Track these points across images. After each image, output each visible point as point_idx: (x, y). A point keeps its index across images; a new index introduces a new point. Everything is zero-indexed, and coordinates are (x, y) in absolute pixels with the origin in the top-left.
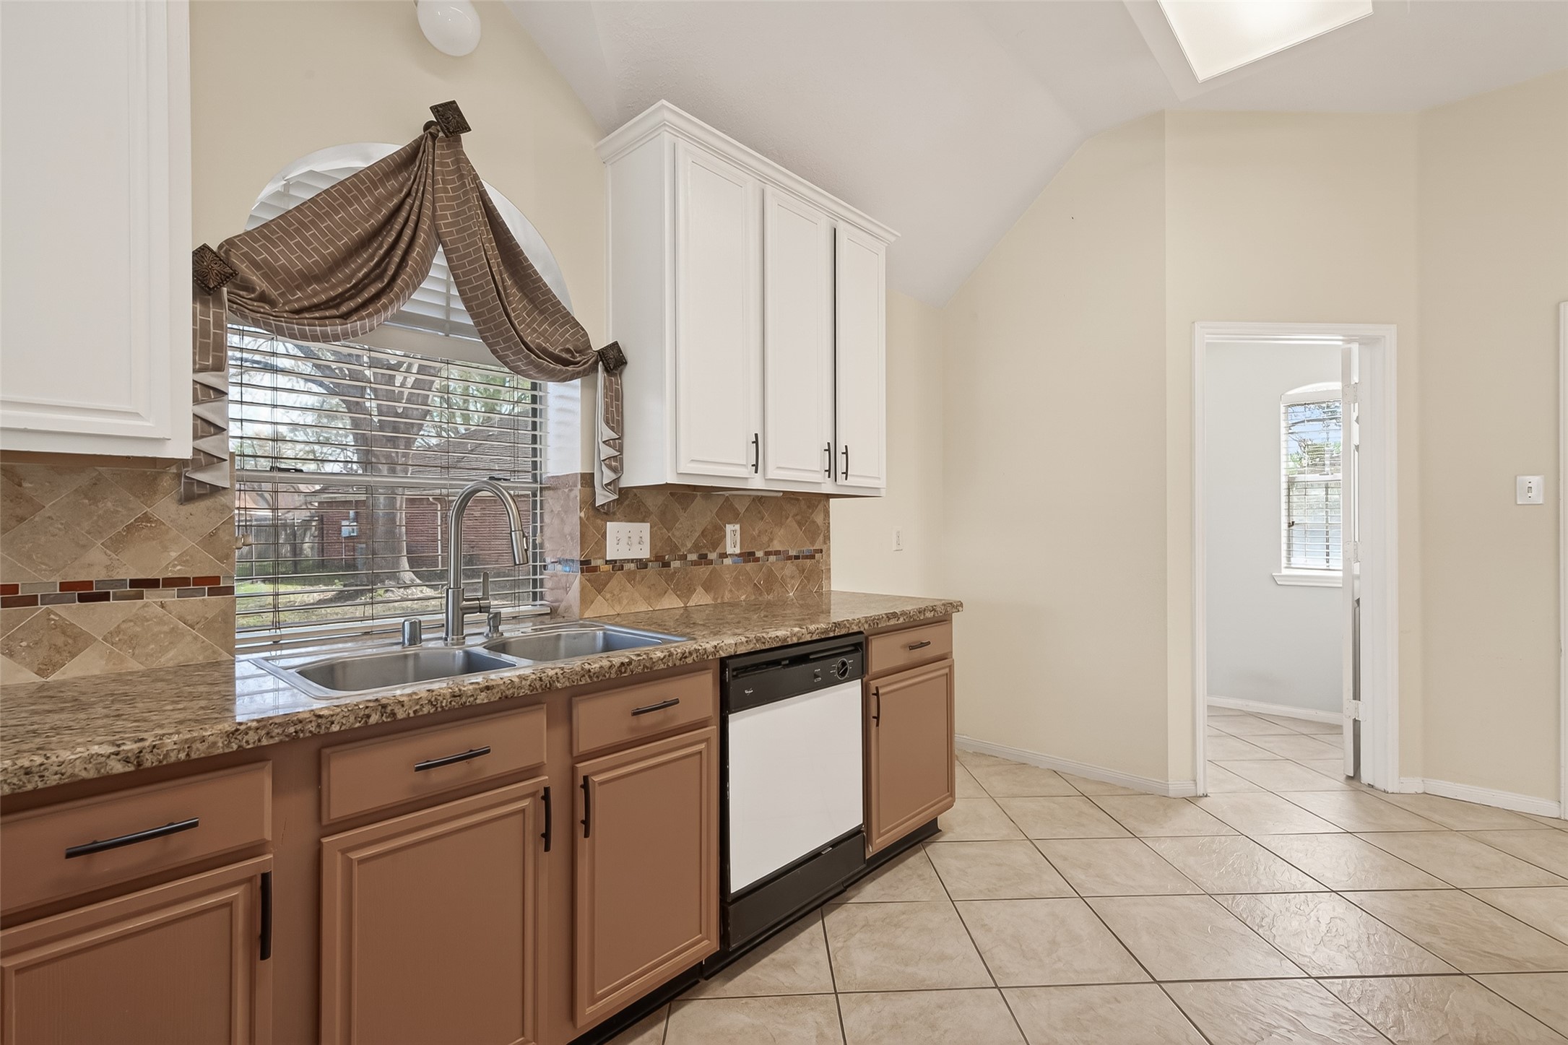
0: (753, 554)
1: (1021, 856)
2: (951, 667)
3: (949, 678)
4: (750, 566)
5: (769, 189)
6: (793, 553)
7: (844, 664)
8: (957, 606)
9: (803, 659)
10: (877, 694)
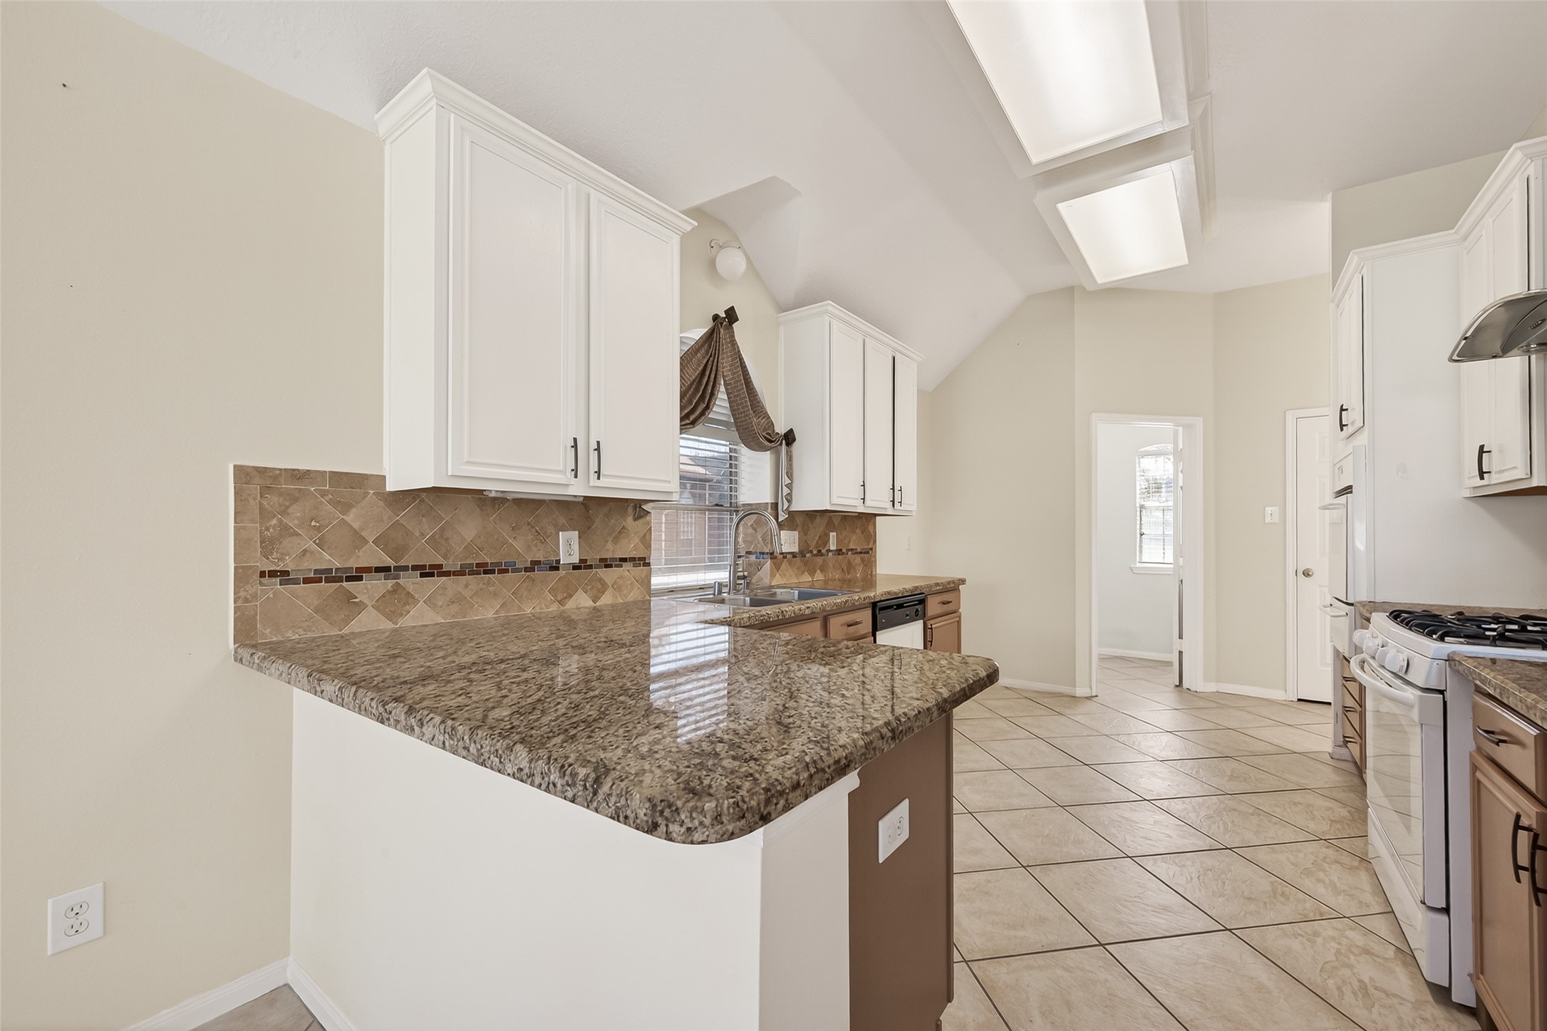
0: (841, 550)
1: (1002, 724)
2: (960, 617)
3: (959, 622)
4: (840, 557)
5: (868, 340)
6: (859, 550)
7: (917, 610)
8: (963, 581)
9: (900, 606)
10: (931, 628)
